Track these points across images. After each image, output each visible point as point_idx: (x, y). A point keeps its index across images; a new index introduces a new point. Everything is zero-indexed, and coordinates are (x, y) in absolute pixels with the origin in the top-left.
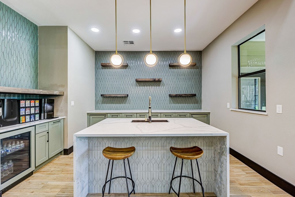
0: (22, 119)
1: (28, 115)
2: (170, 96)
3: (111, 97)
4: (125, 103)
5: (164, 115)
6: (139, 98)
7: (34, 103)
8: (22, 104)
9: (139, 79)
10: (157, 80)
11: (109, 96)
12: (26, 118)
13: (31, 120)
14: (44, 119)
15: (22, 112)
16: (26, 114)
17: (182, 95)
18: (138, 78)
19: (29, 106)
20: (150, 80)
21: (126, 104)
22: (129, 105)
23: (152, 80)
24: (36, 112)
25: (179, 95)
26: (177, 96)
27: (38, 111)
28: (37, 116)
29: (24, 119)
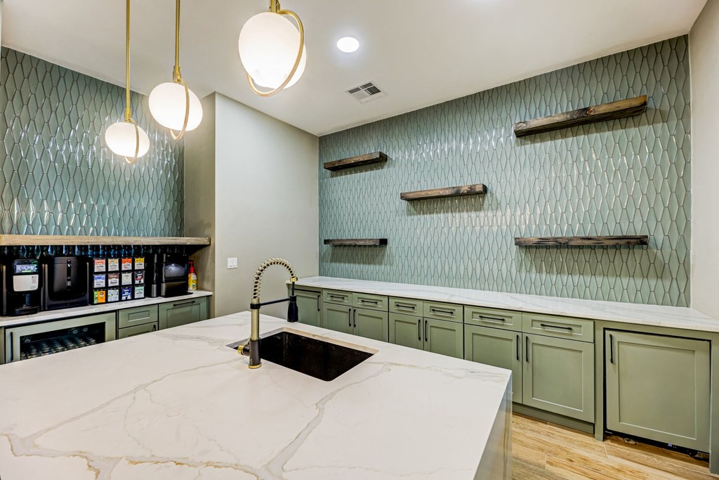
0: (99, 296)
1: (113, 288)
2: (520, 244)
3: (345, 246)
4: (380, 264)
5: (475, 315)
6: (416, 248)
7: (131, 264)
8: (99, 265)
9: (411, 193)
10: (465, 189)
11: (340, 243)
12: (109, 294)
13: (124, 298)
14: (159, 295)
15: (99, 282)
16: (110, 285)
17: (571, 239)
18: (406, 191)
19: (118, 269)
20: (442, 193)
21: (383, 267)
22: (389, 267)
23: (448, 192)
24: (137, 282)
25: (555, 239)
26: (542, 246)
27: (140, 279)
28: (140, 291)
29: (104, 296)
